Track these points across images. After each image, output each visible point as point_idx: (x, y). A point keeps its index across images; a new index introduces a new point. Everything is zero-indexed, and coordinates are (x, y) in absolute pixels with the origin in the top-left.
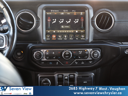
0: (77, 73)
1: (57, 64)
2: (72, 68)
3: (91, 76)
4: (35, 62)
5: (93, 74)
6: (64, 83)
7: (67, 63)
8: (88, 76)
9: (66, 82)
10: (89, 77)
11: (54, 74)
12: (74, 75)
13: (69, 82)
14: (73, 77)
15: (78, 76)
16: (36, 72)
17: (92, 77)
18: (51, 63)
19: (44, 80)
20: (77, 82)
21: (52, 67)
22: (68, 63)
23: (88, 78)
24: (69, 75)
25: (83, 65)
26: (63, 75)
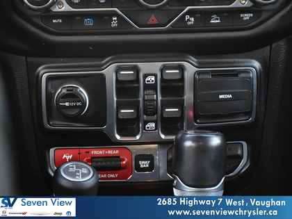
0: (193, 60)
1: (114, 24)
2: (173, 40)
3: (247, 72)
4: (28, 19)
5: (257, 64)
6: (141, 99)
7: (153, 19)
8: (235, 74)
9: (150, 97)
10: (242, 75)
11: (100, 67)
12: (182, 69)
13: (160, 98)
14: (178, 77)
15: (199, 73)
16: (30, 59)
17: (253, 74)
18: (89, 22)
19: (64, 91)
20: (192, 96)
21: (96, 38)
22: (156, 22)
23: (235, 79)
24: (162, 71)
25: (216, 29)
26: (137, 70)
